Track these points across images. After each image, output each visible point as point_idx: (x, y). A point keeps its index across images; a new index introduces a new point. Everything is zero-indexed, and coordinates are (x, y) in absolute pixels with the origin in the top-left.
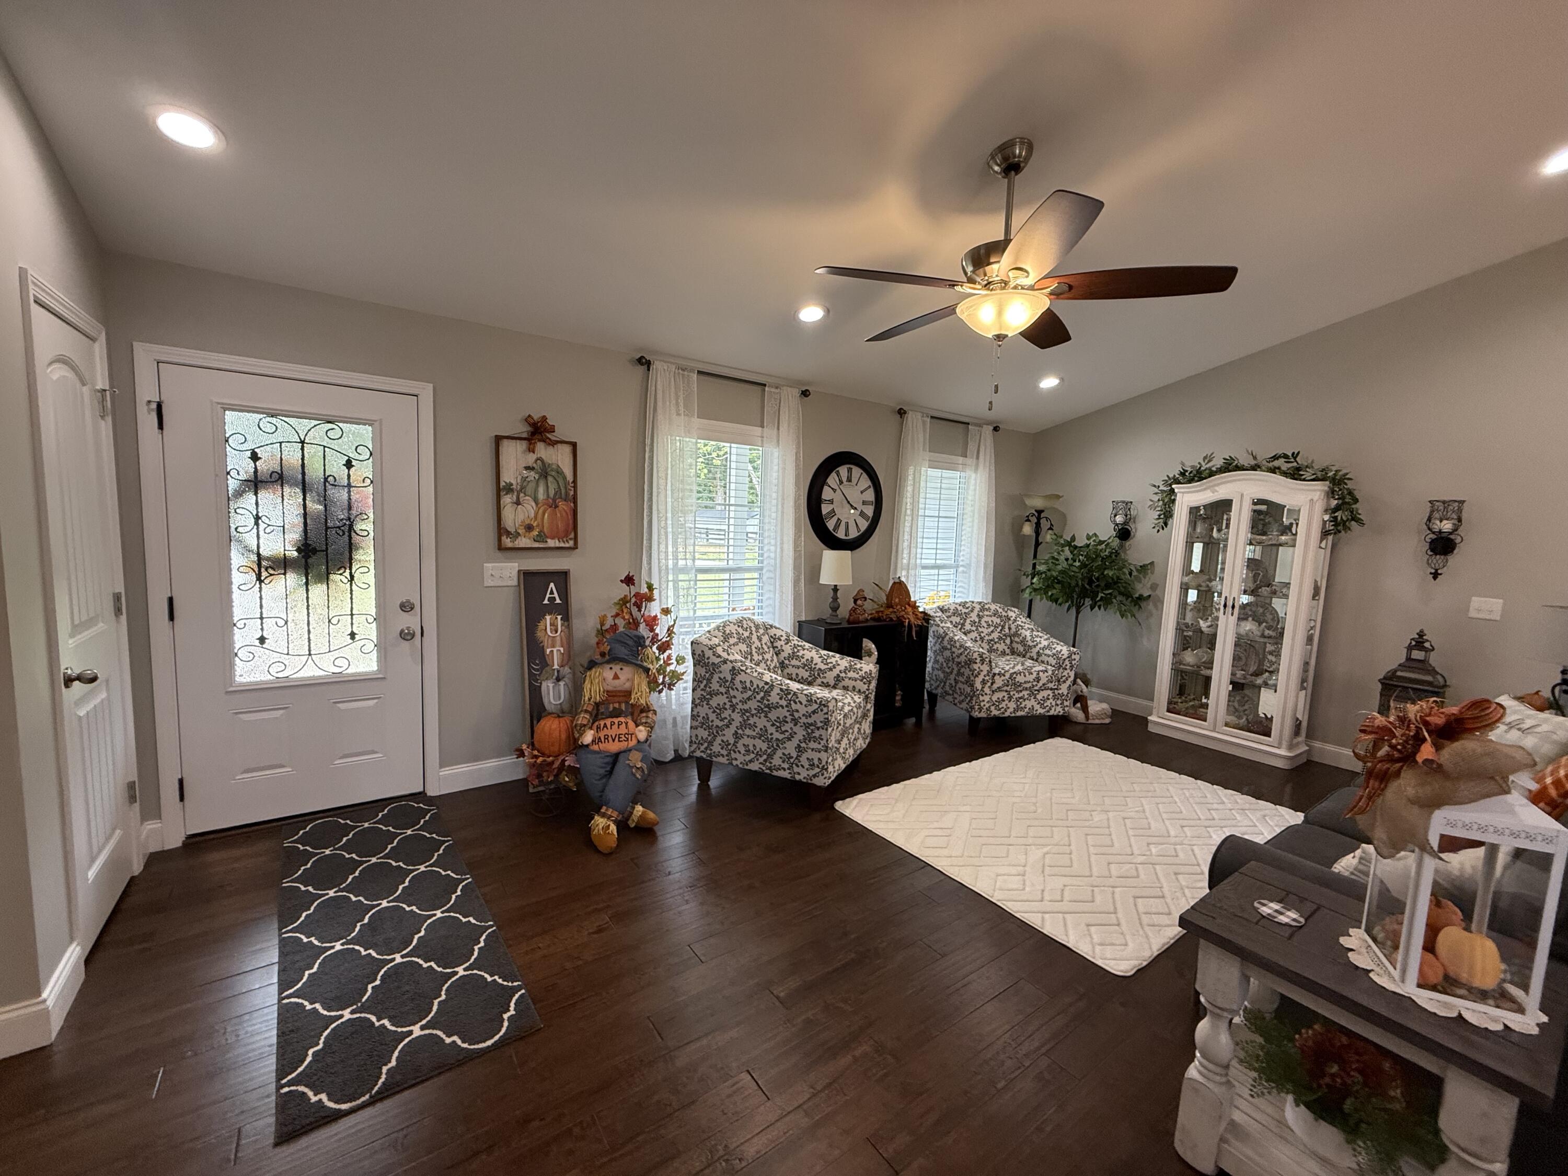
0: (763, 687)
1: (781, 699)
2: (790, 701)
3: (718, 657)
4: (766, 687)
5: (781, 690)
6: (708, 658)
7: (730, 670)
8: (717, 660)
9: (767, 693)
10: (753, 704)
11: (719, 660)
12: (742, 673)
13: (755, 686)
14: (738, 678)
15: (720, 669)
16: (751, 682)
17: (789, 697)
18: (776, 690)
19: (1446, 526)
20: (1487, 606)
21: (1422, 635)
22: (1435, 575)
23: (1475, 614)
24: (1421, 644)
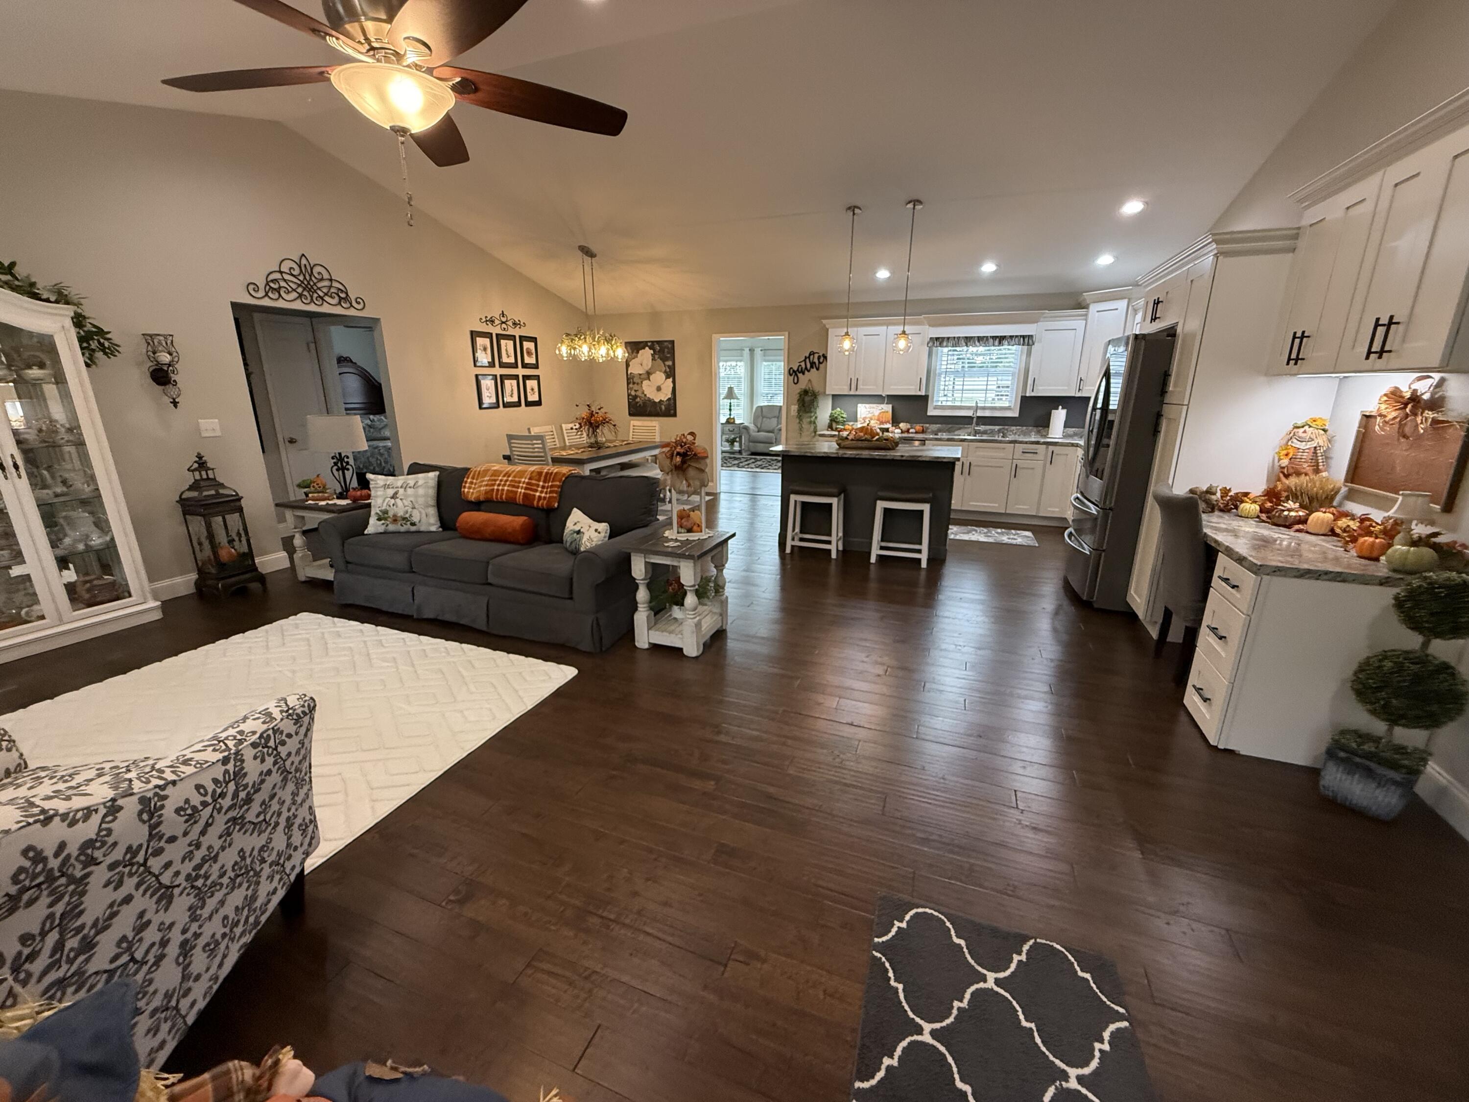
0: (226, 772)
1: (263, 761)
2: (276, 749)
3: (86, 818)
4: (230, 767)
5: (254, 745)
6: (62, 846)
7: (140, 814)
8: (89, 829)
9: (239, 774)
10: (212, 838)
11: (96, 819)
12: (170, 790)
13: (210, 787)
14: (168, 812)
15: (110, 840)
16: (198, 787)
17: (271, 743)
18: (248, 753)
19: (165, 358)
20: (210, 426)
21: (200, 457)
22: (175, 403)
23: (204, 434)
24: (202, 464)
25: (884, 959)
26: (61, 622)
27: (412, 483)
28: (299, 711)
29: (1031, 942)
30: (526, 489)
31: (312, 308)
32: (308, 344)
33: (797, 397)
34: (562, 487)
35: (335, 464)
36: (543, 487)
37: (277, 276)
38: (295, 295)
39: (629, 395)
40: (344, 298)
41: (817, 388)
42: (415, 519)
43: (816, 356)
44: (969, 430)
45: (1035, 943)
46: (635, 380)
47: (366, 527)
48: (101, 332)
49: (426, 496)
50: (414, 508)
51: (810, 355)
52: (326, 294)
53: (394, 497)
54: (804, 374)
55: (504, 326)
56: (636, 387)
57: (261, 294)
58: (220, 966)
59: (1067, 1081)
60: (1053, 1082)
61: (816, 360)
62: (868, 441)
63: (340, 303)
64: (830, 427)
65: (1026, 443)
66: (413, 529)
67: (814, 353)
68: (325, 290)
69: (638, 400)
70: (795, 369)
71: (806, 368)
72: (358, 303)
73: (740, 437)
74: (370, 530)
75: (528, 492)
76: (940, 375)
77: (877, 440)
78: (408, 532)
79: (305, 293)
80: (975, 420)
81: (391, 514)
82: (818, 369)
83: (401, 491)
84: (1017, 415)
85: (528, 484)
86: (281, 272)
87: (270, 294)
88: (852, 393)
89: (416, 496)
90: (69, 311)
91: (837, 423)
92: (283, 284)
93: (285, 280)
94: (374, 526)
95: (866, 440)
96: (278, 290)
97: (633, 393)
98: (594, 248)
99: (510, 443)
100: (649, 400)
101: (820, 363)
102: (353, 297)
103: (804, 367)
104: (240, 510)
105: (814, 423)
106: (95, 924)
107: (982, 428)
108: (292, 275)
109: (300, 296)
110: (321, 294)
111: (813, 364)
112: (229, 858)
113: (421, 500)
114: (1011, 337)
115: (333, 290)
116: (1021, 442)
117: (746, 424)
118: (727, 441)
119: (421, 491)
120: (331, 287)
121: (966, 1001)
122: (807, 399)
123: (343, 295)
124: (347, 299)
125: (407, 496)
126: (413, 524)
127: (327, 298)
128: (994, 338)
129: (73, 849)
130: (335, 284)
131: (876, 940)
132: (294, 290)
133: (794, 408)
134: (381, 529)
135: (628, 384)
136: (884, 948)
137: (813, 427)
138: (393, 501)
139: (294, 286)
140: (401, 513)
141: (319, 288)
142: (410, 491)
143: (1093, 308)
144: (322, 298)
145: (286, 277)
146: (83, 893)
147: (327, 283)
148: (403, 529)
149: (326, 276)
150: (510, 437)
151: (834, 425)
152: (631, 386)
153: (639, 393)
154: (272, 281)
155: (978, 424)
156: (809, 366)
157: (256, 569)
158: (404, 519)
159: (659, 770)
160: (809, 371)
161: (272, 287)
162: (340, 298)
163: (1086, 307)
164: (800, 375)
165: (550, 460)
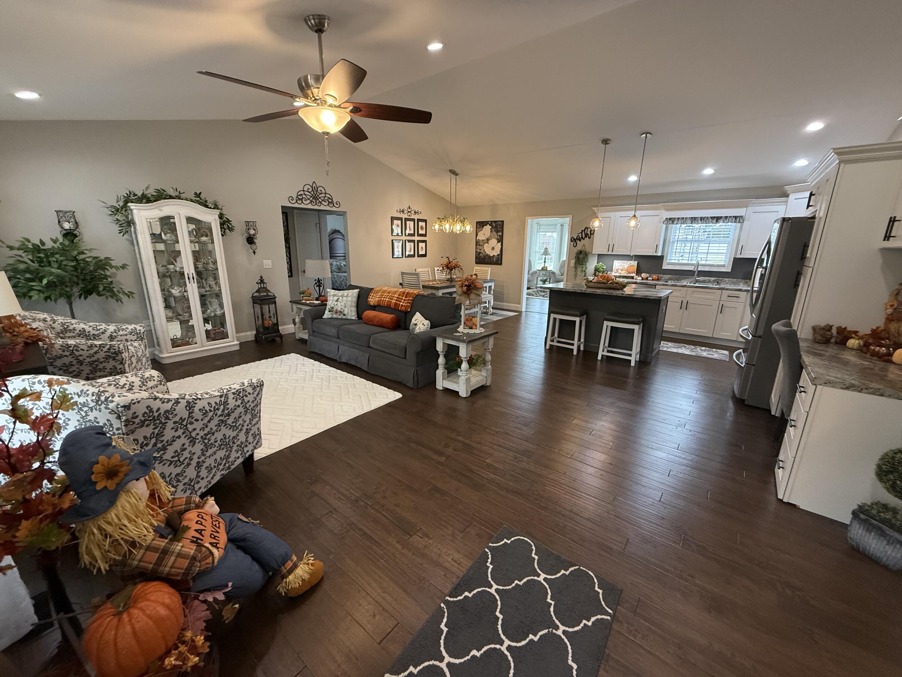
0: (221, 401)
1: (236, 401)
2: (243, 397)
3: (168, 402)
4: (223, 399)
5: (234, 393)
6: (159, 409)
7: (186, 407)
8: (168, 406)
9: (226, 403)
10: (213, 425)
11: (171, 404)
12: (198, 401)
13: (214, 405)
14: (196, 409)
15: (175, 413)
16: (209, 403)
17: (241, 395)
18: (231, 396)
19: (252, 232)
20: (268, 263)
21: (261, 277)
22: (254, 252)
23: (265, 267)
24: (262, 281)
25: (489, 553)
26: (203, 346)
27: (346, 294)
28: (255, 385)
29: (576, 567)
30: (396, 300)
31: (316, 207)
32: (316, 224)
33: (575, 255)
34: (413, 300)
35: (316, 283)
36: (405, 300)
37: (302, 193)
38: (309, 201)
39: (476, 252)
40: (331, 202)
41: (588, 250)
42: (346, 313)
43: (589, 230)
44: (692, 280)
45: (579, 568)
46: (480, 244)
47: (323, 315)
48: (228, 221)
49: (351, 301)
50: (345, 307)
51: (585, 229)
52: (323, 200)
53: (337, 301)
54: (580, 241)
55: (409, 214)
56: (480, 247)
57: (294, 201)
58: (212, 478)
59: (557, 630)
60: (548, 628)
61: (589, 233)
62: (605, 283)
63: (328, 205)
64: (595, 275)
65: (731, 290)
66: (344, 317)
67: (588, 228)
68: (322, 199)
69: (481, 255)
70: (575, 238)
71: (582, 237)
72: (337, 204)
73: (550, 279)
74: (325, 316)
75: (397, 302)
76: (673, 242)
77: (610, 283)
78: (341, 319)
79: (314, 200)
80: (696, 273)
81: (335, 309)
82: (589, 238)
83: (341, 298)
84: (729, 270)
85: (398, 298)
86: (304, 191)
87: (298, 202)
88: (609, 253)
89: (347, 301)
90: (217, 212)
91: (599, 272)
92: (304, 196)
93: (305, 195)
94: (327, 315)
95: (603, 283)
96: (302, 199)
97: (479, 251)
98: (457, 171)
99: (402, 277)
100: (487, 255)
101: (591, 234)
102: (335, 201)
103: (581, 237)
104: (275, 303)
105: (585, 271)
106: (167, 442)
107: (701, 278)
108: (308, 192)
109: (311, 201)
110: (320, 200)
111: (586, 235)
112: (219, 436)
113: (349, 303)
114: (726, 217)
115: (326, 198)
116: (727, 289)
117: (554, 271)
118: (541, 280)
119: (349, 299)
120: (325, 197)
121: (522, 582)
122: (581, 256)
123: (330, 201)
124: (332, 202)
125: (342, 300)
126: (344, 315)
127: (323, 202)
128: (712, 218)
129: (162, 411)
130: (327, 195)
131: (490, 544)
132: (309, 199)
133: (573, 262)
134: (330, 316)
135: (476, 245)
136: (492, 549)
137: (583, 274)
138: (336, 303)
139: (309, 197)
140: (339, 309)
141: (320, 198)
142: (345, 298)
143: (792, 197)
144: (321, 202)
145: (306, 193)
146: (164, 429)
147: (324, 195)
148: (340, 317)
149: (324, 192)
150: (403, 273)
151: (597, 273)
152: (478, 247)
153: (482, 251)
154: (300, 195)
155: (698, 276)
156: (584, 236)
157: (279, 331)
158: (340, 312)
159: (421, 447)
160: (584, 239)
161: (299, 198)
162: (329, 202)
163: (787, 196)
164: (578, 242)
165: (421, 287)
